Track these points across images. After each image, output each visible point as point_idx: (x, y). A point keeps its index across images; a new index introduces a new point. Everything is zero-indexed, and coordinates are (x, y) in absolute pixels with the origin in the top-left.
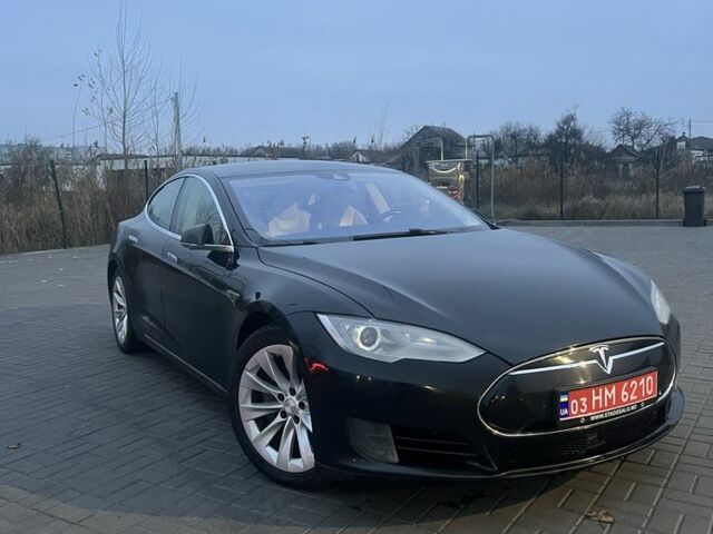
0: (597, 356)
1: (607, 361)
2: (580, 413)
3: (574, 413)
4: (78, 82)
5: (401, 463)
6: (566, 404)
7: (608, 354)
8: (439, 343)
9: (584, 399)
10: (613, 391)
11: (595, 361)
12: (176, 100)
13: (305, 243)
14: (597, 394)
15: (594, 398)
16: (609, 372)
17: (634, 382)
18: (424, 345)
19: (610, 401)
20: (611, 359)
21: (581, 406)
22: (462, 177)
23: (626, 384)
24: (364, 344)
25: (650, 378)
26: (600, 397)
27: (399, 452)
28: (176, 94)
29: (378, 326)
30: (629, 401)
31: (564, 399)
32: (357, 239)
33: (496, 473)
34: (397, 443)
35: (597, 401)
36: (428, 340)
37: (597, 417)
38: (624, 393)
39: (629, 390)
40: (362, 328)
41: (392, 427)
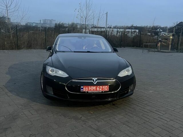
0: (93, 80)
1: (96, 82)
2: (85, 90)
3: (84, 90)
4: (75, 10)
5: (54, 95)
6: (82, 88)
7: (96, 80)
9: (87, 88)
10: (95, 87)
11: (93, 81)
12: (107, 14)
14: (90, 87)
15: (90, 88)
16: (95, 84)
18: (61, 74)
19: (94, 90)
20: (97, 81)
21: (86, 89)
23: (98, 87)
25: (106, 86)
26: (91, 88)
28: (107, 12)
30: (99, 90)
31: (82, 87)
34: (53, 91)
35: (90, 89)
37: (90, 92)
38: (98, 88)
39: (100, 88)
40: (51, 69)
41: (52, 88)
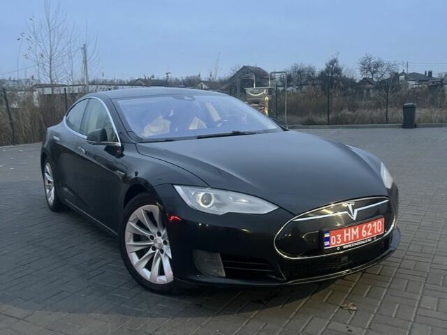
0: (347, 209)
2: (336, 244)
3: (333, 244)
4: (20, 37)
6: (328, 239)
7: (354, 208)
8: (250, 202)
9: (339, 236)
10: (357, 230)
11: (346, 212)
12: (84, 49)
13: (167, 141)
14: (347, 232)
15: (345, 235)
16: (354, 219)
17: (370, 225)
18: (242, 204)
19: (355, 236)
20: (356, 211)
21: (337, 240)
22: (267, 98)
23: (365, 226)
24: (204, 204)
25: (379, 222)
26: (349, 234)
27: (226, 270)
28: (85, 45)
29: (212, 193)
30: (367, 236)
31: (327, 235)
32: (200, 137)
33: (285, 281)
34: (225, 264)
35: (347, 237)
36: (244, 201)
37: (347, 246)
38: (364, 231)
39: (367, 229)
40: (202, 194)
41: (222, 255)
